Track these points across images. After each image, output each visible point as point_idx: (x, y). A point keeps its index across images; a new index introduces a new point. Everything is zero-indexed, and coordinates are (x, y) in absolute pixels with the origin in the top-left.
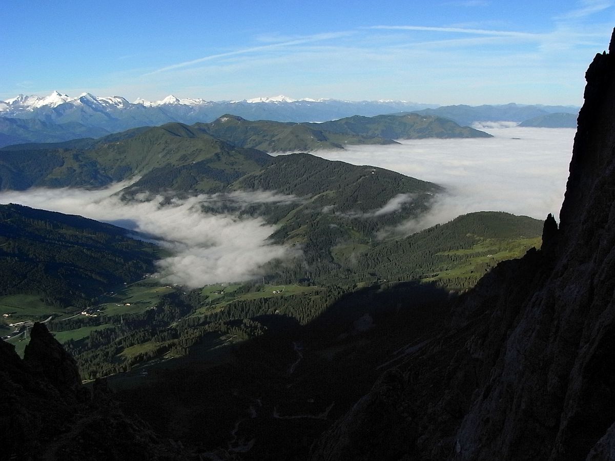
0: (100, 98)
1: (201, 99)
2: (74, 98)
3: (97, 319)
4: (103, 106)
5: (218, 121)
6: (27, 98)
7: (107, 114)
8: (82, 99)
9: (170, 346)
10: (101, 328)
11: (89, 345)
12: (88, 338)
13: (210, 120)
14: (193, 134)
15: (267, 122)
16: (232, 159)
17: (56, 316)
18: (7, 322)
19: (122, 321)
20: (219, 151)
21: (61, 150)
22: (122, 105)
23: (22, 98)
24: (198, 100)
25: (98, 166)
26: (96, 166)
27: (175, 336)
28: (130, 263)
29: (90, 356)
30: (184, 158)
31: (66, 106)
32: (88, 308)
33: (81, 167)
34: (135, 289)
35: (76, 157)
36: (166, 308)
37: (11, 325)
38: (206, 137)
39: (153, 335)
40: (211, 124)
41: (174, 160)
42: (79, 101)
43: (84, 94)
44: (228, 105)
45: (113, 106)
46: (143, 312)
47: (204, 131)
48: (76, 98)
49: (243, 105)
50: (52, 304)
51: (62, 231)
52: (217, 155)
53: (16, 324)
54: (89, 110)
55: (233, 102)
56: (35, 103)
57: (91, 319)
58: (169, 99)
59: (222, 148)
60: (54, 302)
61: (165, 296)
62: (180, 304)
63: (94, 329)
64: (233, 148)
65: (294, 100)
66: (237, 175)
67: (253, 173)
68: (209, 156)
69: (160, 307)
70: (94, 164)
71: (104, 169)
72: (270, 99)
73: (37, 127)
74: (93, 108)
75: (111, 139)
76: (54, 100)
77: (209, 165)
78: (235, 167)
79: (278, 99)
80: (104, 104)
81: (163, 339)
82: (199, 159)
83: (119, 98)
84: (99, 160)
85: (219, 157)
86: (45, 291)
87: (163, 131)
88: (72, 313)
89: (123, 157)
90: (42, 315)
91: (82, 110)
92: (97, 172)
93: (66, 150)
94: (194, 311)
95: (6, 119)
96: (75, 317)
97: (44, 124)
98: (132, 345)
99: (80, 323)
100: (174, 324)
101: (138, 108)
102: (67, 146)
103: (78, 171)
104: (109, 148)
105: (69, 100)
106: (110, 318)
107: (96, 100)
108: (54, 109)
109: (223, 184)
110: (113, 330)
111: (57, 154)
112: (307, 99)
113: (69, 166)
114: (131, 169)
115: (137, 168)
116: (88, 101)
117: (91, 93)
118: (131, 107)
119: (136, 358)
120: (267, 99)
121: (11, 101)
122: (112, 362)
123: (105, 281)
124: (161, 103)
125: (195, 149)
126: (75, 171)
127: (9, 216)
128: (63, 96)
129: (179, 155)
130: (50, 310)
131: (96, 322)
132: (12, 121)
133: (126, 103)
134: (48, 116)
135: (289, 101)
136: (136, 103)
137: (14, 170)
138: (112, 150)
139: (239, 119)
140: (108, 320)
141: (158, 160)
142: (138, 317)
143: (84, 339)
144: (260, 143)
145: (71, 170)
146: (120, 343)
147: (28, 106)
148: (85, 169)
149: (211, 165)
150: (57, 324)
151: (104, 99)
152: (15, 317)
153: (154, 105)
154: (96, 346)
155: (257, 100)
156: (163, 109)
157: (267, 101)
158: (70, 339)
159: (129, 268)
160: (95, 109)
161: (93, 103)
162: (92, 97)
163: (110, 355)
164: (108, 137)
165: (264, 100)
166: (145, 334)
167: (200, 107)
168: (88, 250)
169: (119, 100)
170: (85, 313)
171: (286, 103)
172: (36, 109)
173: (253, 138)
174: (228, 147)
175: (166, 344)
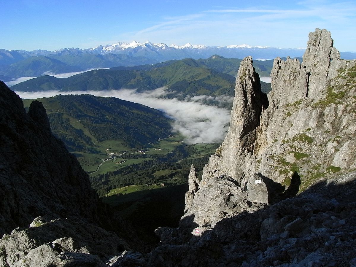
0: (155, 44)
1: (203, 46)
2: (142, 44)
3: (145, 155)
4: (156, 48)
5: (211, 58)
6: (122, 43)
7: (157, 52)
8: (146, 44)
9: (176, 173)
10: (147, 159)
11: (141, 168)
12: (140, 164)
13: (207, 57)
14: (198, 65)
15: (236, 59)
16: (216, 79)
17: (127, 152)
18: (108, 152)
19: (156, 158)
20: (209, 74)
21: (135, 71)
22: (165, 48)
23: (120, 44)
24: (202, 46)
25: (151, 79)
26: (150, 79)
27: (179, 168)
28: (162, 129)
29: (141, 173)
30: (192, 77)
31: (139, 48)
32: (142, 149)
33: (143, 79)
34: (164, 142)
35: (141, 74)
36: (177, 153)
37: (109, 154)
38: (204, 66)
39: (169, 166)
40: (207, 59)
41: (187, 78)
42: (145, 45)
43: (147, 42)
44: (216, 49)
45: (160, 48)
46: (166, 154)
47: (203, 63)
48: (143, 44)
49: (224, 49)
50: (126, 146)
51: (133, 111)
52: (208, 76)
53: (111, 154)
54: (149, 50)
55: (219, 47)
56: (125, 46)
57: (143, 155)
58: (188, 45)
59: (211, 73)
60: (127, 145)
61: (177, 147)
62: (184, 151)
63: (144, 160)
64: (216, 73)
65: (251, 47)
66: (218, 87)
67: (226, 87)
68: (204, 77)
69: (174, 152)
70: (149, 78)
71: (154, 81)
72: (239, 46)
73: (125, 58)
74: (151, 49)
75: (158, 66)
76: (133, 45)
77: (204, 81)
78: (217, 83)
79: (243, 46)
80: (156, 47)
81: (174, 169)
82: (200, 78)
83: (163, 44)
84: (152, 76)
85: (209, 78)
86: (124, 139)
87: (183, 63)
88: (134, 151)
89: (163, 75)
90: (122, 150)
91: (146, 50)
92: (151, 82)
93: (137, 71)
94: (190, 156)
95: (112, 54)
96: (136, 153)
97: (128, 56)
98: (159, 170)
99: (138, 156)
100: (180, 162)
101: (172, 49)
102: (137, 69)
103: (142, 81)
104: (157, 70)
105: (140, 45)
106: (151, 155)
107: (153, 45)
108: (133, 49)
109: (210, 92)
110: (152, 161)
111: (133, 73)
112: (259, 47)
113: (138, 79)
114: (167, 81)
115: (169, 81)
116: (149, 45)
117: (151, 42)
118: (169, 49)
119: (160, 177)
120: (238, 46)
121: (115, 45)
122: (150, 178)
123: (150, 137)
124: (183, 47)
125: (198, 73)
126: (140, 81)
127: (111, 103)
128: (138, 43)
129: (189, 76)
130: (125, 149)
131: (144, 156)
132: (115, 55)
133: (166, 47)
134: (130, 53)
135: (249, 47)
136: (171, 46)
137: (114, 80)
138: (158, 71)
139: (221, 57)
140: (150, 156)
141: (179, 77)
142: (164, 156)
143: (139, 164)
144: (231, 70)
145: (139, 81)
146: (154, 168)
147: (122, 48)
148: (145, 80)
149: (205, 82)
150: (128, 156)
151: (156, 45)
152: (111, 150)
153: (180, 48)
154: (144, 168)
155: (232, 46)
156: (184, 50)
157: (237, 47)
158: (133, 163)
159: (162, 131)
160: (152, 50)
161: (151, 46)
162: (151, 44)
163: (149, 174)
164: (157, 64)
165: (236, 46)
166: (166, 165)
167: (203, 50)
168: (144, 121)
169: (163, 45)
170: (140, 152)
171: (247, 48)
172: (125, 49)
173: (228, 67)
174: (214, 73)
175: (175, 171)
